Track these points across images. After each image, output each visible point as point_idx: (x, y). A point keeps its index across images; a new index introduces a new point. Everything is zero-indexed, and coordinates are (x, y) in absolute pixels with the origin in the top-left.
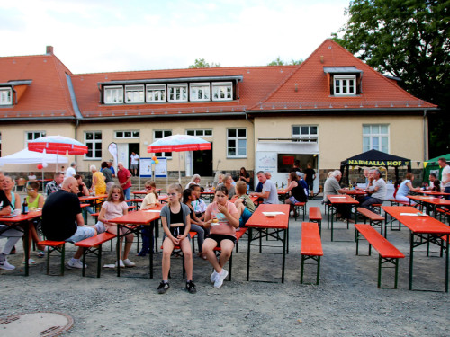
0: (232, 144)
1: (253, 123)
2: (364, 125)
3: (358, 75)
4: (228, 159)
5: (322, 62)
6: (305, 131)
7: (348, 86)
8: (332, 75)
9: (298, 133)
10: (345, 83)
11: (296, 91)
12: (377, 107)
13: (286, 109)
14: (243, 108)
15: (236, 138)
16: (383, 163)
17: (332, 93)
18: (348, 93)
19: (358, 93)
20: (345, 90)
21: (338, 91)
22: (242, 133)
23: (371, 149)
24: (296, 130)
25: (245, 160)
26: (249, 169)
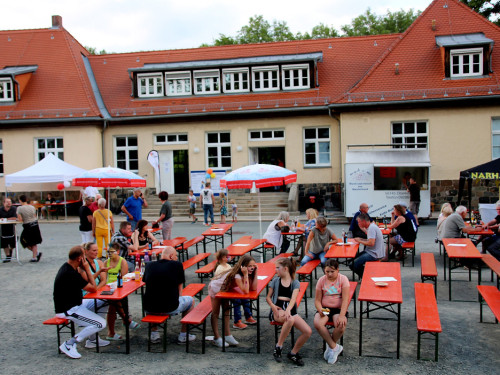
0: (310, 148)
1: (339, 121)
2: (494, 119)
3: (486, 46)
4: (305, 168)
5: (434, 30)
7: (471, 64)
8: (448, 49)
9: (400, 132)
10: (466, 59)
11: (397, 74)
13: (383, 100)
14: (325, 100)
15: (316, 141)
17: (448, 75)
18: (471, 73)
19: (486, 72)
20: (466, 70)
21: (456, 70)
22: (324, 133)
24: (397, 128)
25: (329, 170)
26: (334, 182)
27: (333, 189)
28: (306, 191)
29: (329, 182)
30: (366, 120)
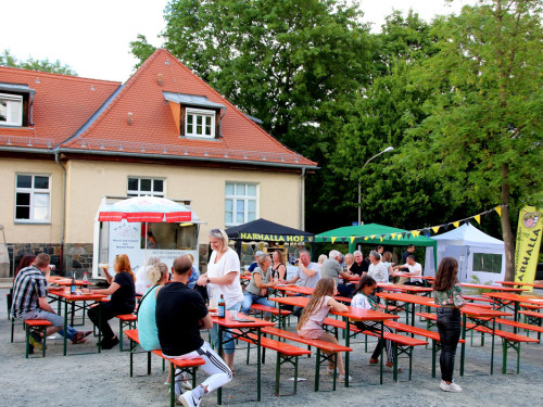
0: (23, 199)
1: (65, 169)
2: (228, 183)
3: (218, 110)
4: (16, 224)
5: (159, 84)
6: (146, 186)
7: (204, 125)
8: (183, 106)
9: (136, 189)
10: (199, 121)
11: (130, 124)
12: (245, 159)
15: (31, 191)
16: (282, 238)
17: (183, 133)
18: (204, 134)
19: (217, 136)
20: (199, 131)
21: (190, 130)
22: (42, 183)
23: (257, 218)
25: (47, 228)
26: (53, 242)
27: (51, 251)
28: (15, 253)
29: (47, 242)
30: (100, 172)
